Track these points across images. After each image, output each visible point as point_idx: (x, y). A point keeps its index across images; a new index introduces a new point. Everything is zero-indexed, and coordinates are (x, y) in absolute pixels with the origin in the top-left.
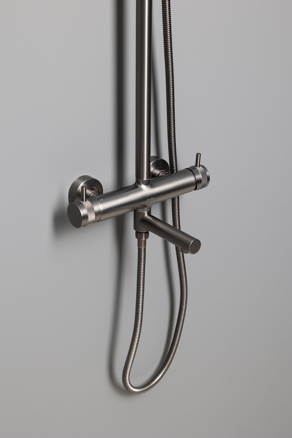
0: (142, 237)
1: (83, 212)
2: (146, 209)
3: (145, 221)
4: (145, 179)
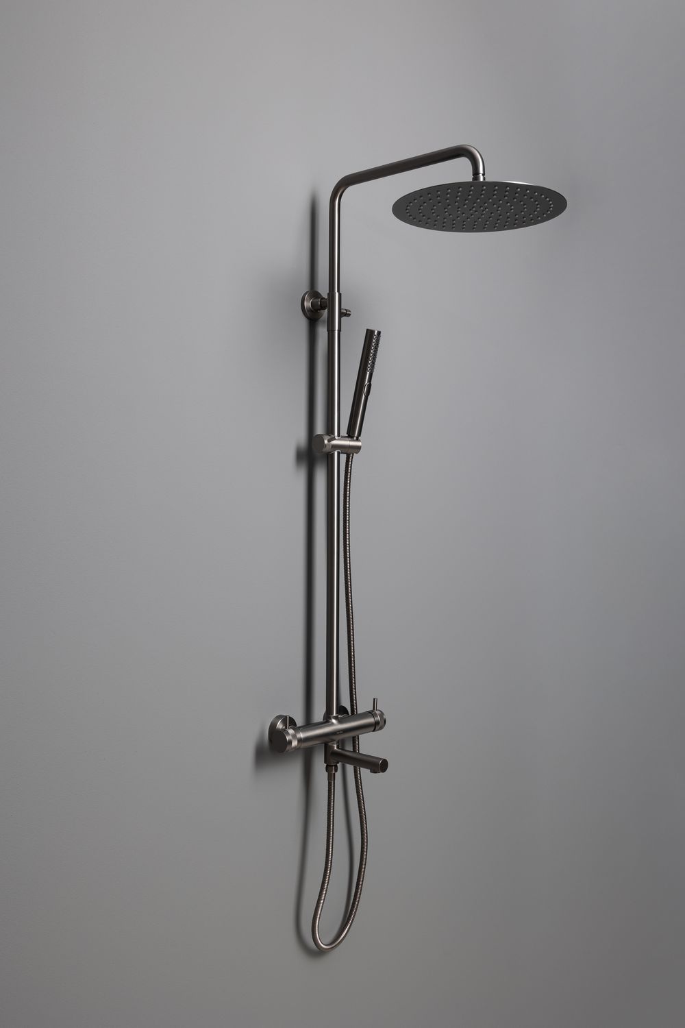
0: (332, 771)
1: (288, 738)
2: (335, 742)
3: (335, 754)
4: (335, 715)
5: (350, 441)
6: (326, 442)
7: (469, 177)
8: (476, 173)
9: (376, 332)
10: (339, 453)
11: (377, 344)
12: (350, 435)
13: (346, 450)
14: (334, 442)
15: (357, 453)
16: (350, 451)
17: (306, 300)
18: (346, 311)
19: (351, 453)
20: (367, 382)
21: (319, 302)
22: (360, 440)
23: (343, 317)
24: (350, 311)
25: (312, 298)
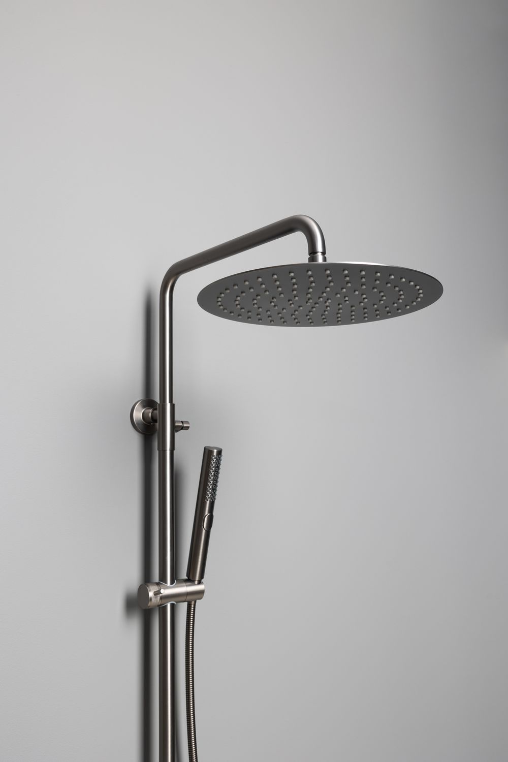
5: (187, 586)
6: (151, 594)
7: (303, 258)
8: (313, 252)
9: (215, 451)
10: (173, 606)
11: (218, 467)
12: (190, 580)
13: (183, 598)
14: (165, 592)
15: (200, 599)
16: (189, 598)
17: (137, 410)
18: (181, 424)
19: (193, 603)
20: (207, 513)
21: (150, 414)
22: (203, 583)
23: (177, 431)
24: (187, 422)
25: (144, 407)
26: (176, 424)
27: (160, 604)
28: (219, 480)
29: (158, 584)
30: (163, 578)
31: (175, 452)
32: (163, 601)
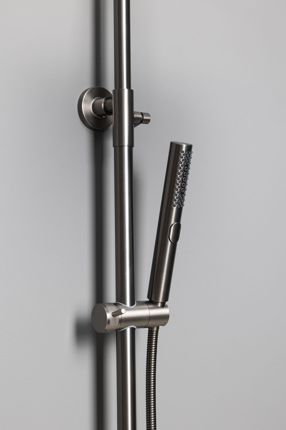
5: (149, 308)
6: (109, 316)
9: (184, 146)
10: (133, 331)
11: (187, 166)
12: (152, 301)
13: (145, 323)
14: (127, 313)
15: (164, 325)
16: (151, 323)
17: (85, 101)
18: (141, 116)
19: (155, 329)
20: (173, 221)
21: (103, 105)
22: (167, 307)
23: (136, 125)
24: (148, 115)
25: (94, 97)
26: (135, 116)
27: (118, 327)
28: (188, 182)
29: (116, 304)
30: (121, 298)
31: (134, 149)
32: (123, 325)
